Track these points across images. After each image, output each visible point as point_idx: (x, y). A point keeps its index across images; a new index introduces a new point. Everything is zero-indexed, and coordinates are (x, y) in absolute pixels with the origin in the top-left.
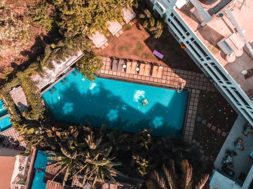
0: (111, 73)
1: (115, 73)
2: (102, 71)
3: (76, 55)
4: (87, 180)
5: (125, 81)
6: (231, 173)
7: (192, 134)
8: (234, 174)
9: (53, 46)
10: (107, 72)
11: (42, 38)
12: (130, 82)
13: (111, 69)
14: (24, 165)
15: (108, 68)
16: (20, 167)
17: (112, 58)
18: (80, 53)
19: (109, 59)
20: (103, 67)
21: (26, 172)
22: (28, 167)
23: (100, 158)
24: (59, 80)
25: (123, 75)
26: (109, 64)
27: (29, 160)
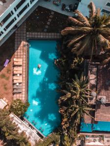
0: (24, 93)
1: (24, 90)
2: (24, 99)
3: (13, 118)
4: (90, 95)
5: (28, 82)
6: (76, 6)
7: (55, 34)
8: (76, 4)
9: (6, 134)
10: (24, 96)
11: (5, 144)
12: (28, 79)
13: (21, 93)
14: (92, 139)
15: (21, 95)
16: (94, 141)
17: (14, 94)
18: (12, 115)
19: (15, 96)
20: (21, 99)
21: (96, 137)
22: (93, 136)
23: (75, 89)
24: (34, 127)
25: (24, 84)
26: (18, 95)
27: (89, 136)
